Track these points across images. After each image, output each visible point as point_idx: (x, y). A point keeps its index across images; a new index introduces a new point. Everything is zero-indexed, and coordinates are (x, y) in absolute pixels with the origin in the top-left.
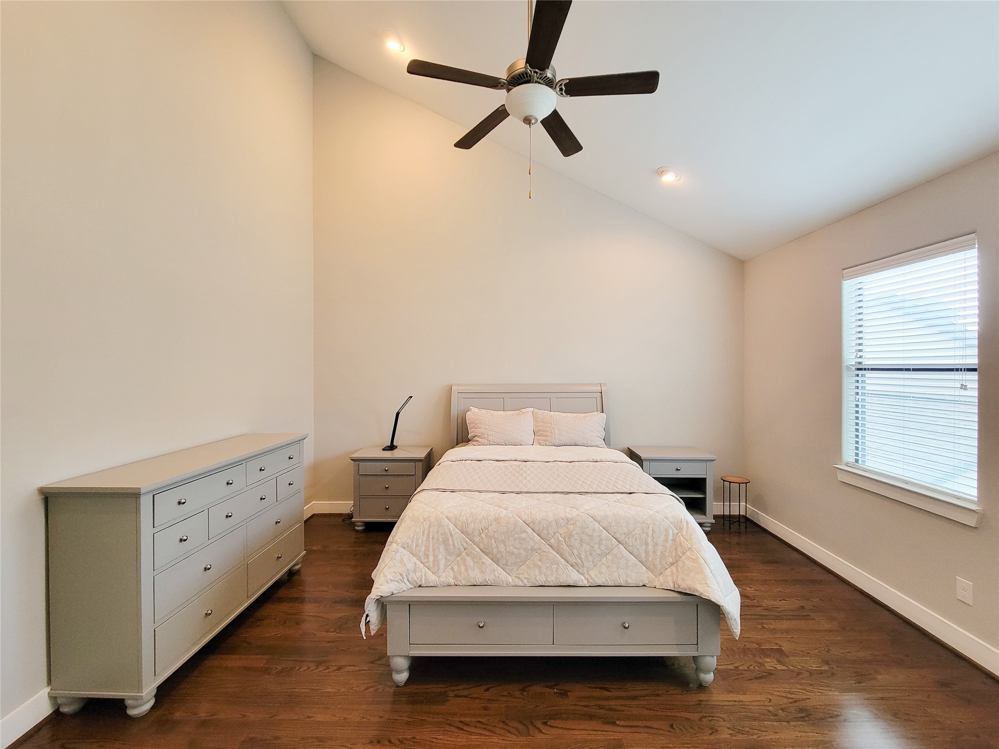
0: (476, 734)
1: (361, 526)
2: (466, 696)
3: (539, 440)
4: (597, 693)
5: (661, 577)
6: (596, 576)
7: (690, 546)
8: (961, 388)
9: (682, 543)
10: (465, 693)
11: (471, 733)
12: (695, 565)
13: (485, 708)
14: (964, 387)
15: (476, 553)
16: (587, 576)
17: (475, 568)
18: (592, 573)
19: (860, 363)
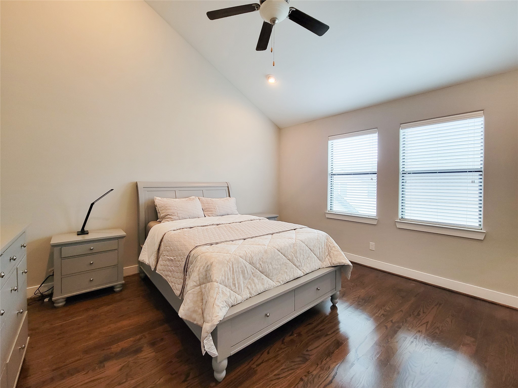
0: (288, 375)
1: (62, 302)
2: (262, 362)
3: (208, 214)
4: (310, 327)
5: (324, 262)
6: (306, 269)
7: (333, 246)
8: (371, 179)
9: (330, 245)
10: (260, 361)
11: (286, 377)
12: (338, 253)
13: (278, 361)
14: (372, 179)
15: (258, 274)
16: (303, 271)
17: (259, 283)
18: (305, 268)
19: (332, 172)
